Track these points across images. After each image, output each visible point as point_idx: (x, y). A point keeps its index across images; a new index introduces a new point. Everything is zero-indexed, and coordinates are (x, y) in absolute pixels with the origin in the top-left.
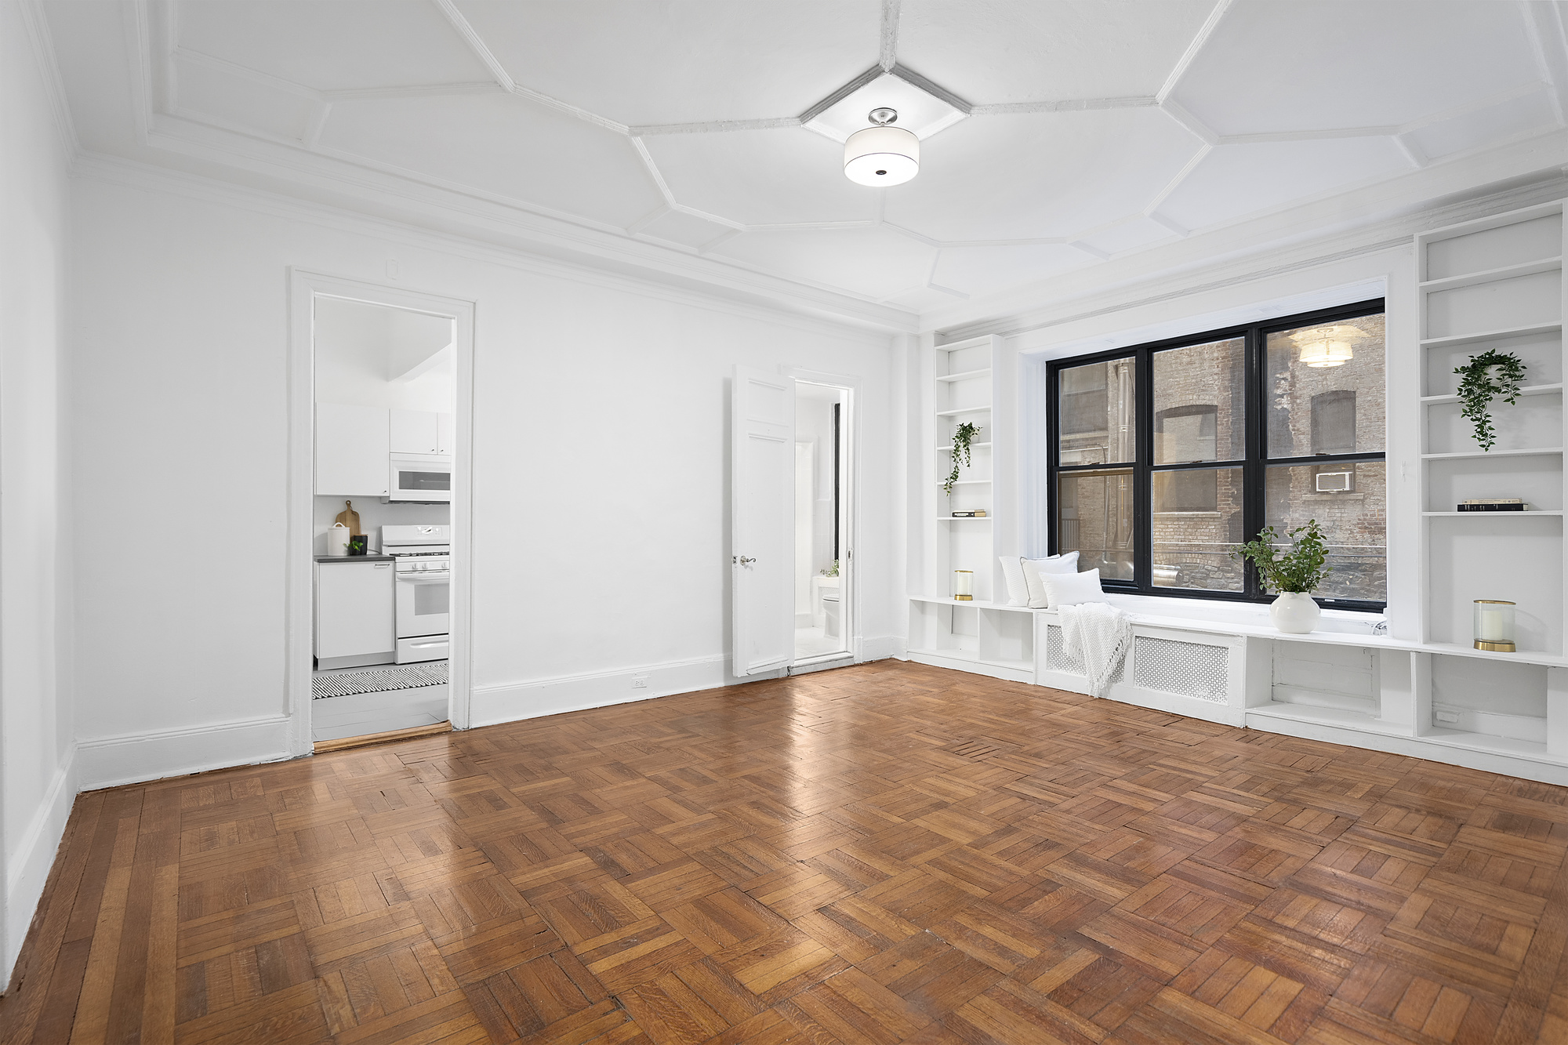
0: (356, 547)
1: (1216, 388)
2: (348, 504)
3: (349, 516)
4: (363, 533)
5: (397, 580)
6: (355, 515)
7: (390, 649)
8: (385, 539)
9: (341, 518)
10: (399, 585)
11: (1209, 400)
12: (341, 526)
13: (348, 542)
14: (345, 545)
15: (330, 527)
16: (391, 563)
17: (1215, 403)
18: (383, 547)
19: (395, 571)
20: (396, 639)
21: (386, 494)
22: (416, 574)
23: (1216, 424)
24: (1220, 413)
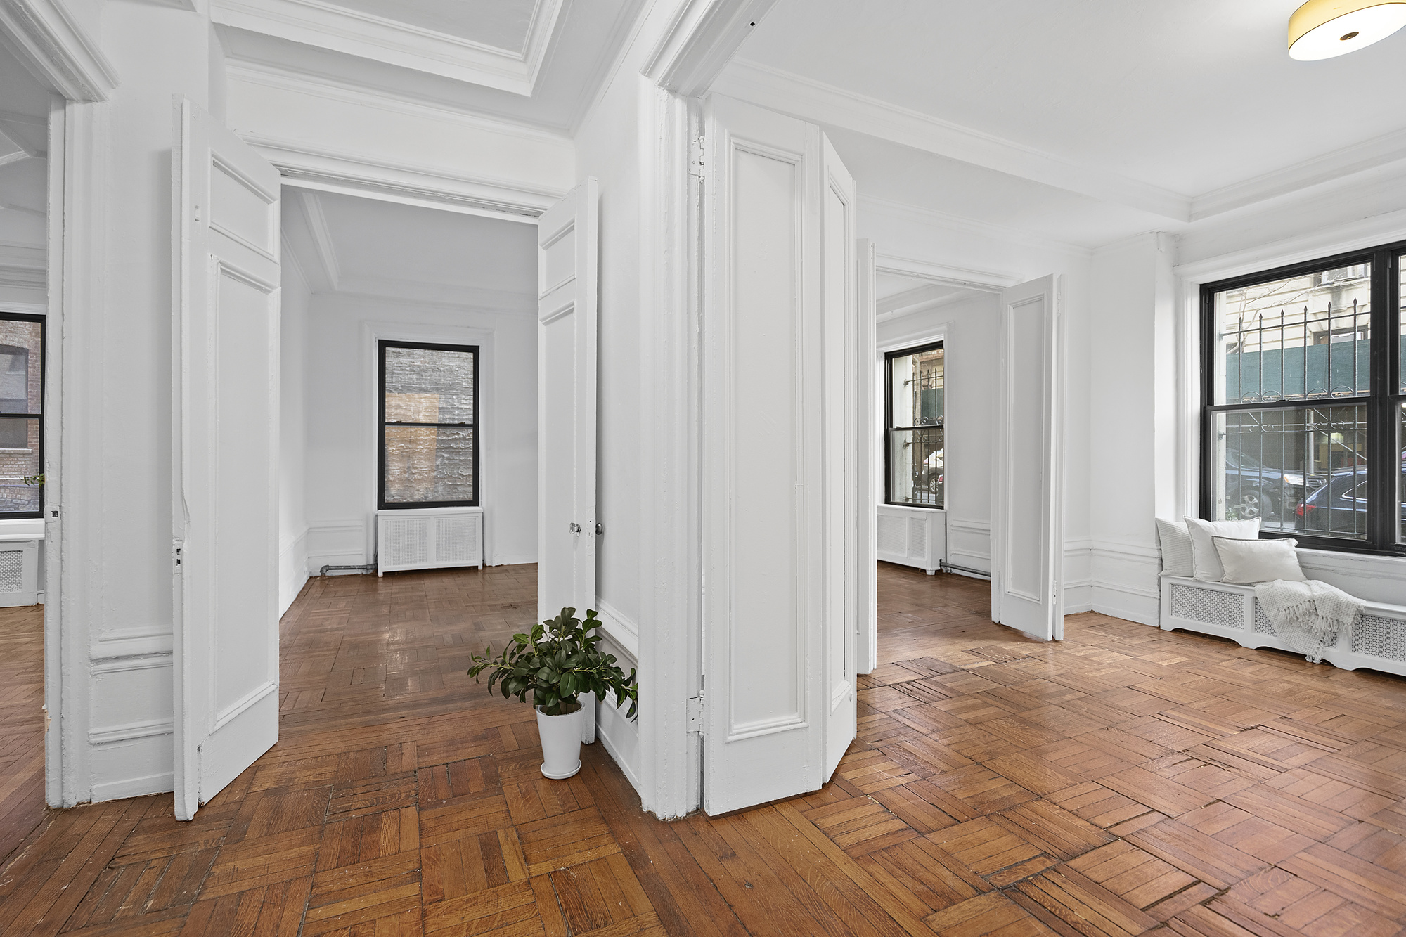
1: (27, 332)
11: (19, 342)
17: (26, 346)
23: (27, 367)
24: (31, 357)
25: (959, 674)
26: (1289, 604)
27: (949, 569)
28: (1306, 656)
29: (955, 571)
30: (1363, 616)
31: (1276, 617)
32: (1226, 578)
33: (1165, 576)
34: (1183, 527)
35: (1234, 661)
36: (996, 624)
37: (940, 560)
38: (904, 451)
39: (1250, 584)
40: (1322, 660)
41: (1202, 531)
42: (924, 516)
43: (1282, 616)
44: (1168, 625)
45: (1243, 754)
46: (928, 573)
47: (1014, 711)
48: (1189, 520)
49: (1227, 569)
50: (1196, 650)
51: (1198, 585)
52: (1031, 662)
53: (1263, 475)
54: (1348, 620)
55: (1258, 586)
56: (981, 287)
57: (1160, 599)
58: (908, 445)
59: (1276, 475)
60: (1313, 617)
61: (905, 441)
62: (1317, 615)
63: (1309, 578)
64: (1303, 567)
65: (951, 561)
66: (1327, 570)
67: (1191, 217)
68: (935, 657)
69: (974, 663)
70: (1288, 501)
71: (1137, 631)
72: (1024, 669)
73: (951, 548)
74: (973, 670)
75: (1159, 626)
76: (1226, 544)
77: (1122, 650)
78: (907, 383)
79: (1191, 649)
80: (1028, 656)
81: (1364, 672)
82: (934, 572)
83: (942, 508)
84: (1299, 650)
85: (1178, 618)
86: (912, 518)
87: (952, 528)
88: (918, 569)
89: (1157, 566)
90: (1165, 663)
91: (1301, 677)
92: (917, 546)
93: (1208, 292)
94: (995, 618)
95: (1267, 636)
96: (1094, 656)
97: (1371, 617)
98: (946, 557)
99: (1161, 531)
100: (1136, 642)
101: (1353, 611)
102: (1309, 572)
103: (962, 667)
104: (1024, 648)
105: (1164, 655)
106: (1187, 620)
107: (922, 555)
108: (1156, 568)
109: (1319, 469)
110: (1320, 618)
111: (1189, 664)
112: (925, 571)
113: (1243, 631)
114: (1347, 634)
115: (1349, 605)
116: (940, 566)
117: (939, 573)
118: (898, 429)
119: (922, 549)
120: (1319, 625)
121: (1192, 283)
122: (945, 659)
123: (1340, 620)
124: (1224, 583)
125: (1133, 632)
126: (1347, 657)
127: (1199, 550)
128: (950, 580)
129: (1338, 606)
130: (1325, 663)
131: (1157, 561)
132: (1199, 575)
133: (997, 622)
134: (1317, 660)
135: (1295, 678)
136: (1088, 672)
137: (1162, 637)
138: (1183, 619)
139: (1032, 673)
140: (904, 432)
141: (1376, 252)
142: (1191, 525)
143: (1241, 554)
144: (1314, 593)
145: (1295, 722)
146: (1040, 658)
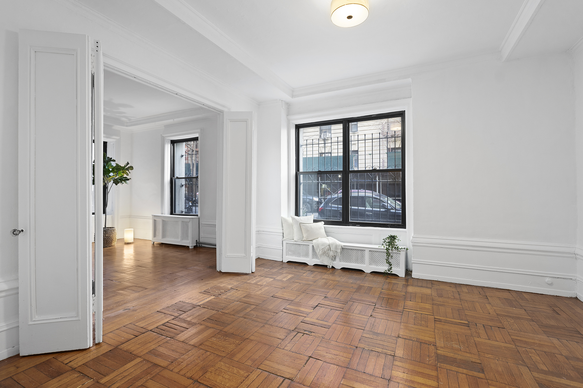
25: (195, 309)
26: (323, 247)
27: (201, 244)
28: (327, 266)
29: (203, 245)
30: (343, 249)
31: (319, 252)
32: (304, 239)
33: (284, 240)
34: (290, 220)
35: (307, 273)
36: (219, 272)
37: (196, 241)
38: (181, 189)
39: (311, 241)
40: (332, 266)
41: (297, 221)
42: (188, 220)
43: (321, 252)
44: (285, 261)
45: (315, 323)
46: (190, 248)
47: (221, 328)
48: (292, 217)
49: (305, 235)
50: (295, 270)
51: (295, 243)
52: (233, 292)
53: (308, 198)
54: (339, 251)
55: (314, 241)
56: (212, 108)
57: (283, 250)
58: (182, 186)
59: (311, 198)
60: (330, 251)
61: (181, 184)
62: (331, 250)
63: (328, 236)
64: (326, 232)
65: (202, 240)
66: (332, 232)
67: (293, 96)
68: (184, 300)
69: (204, 299)
70: (315, 206)
71: (275, 265)
72: (229, 297)
73: (202, 235)
74: (203, 304)
75: (282, 261)
76: (304, 226)
77: (270, 276)
78: (182, 156)
79: (293, 270)
80: (231, 288)
81: (344, 269)
82: (193, 247)
83: (197, 216)
84: (326, 264)
85: (289, 257)
86: (183, 221)
87: (202, 225)
88: (186, 246)
89: (282, 236)
90: (285, 280)
91: (327, 276)
92: (185, 235)
93: (298, 127)
94: (218, 269)
95: (316, 260)
96: (259, 282)
97: (345, 249)
98: (199, 239)
99: (283, 221)
100: (275, 270)
101: (340, 247)
102: (328, 234)
103: (198, 304)
104: (229, 284)
105: (285, 275)
106: (292, 257)
107: (188, 239)
108: (281, 237)
109: (321, 196)
110: (332, 251)
111: (293, 277)
112: (188, 247)
113: (309, 259)
114: (339, 256)
115: (339, 245)
116: (196, 243)
117: (195, 247)
118: (177, 178)
119: (187, 236)
120: (331, 254)
121: (293, 123)
122: (190, 300)
123: (337, 251)
124: (303, 241)
125: (274, 265)
126: (339, 264)
127: (296, 229)
128: (201, 250)
129: (336, 246)
130: (333, 267)
131: (282, 234)
132: (295, 239)
133: (219, 271)
134: (331, 267)
135: (326, 276)
136: (256, 291)
137: (284, 266)
138: (290, 257)
139: (232, 299)
140: (181, 179)
141: (344, 120)
142: (293, 219)
143: (309, 229)
144: (330, 242)
145: (329, 298)
146: (236, 288)
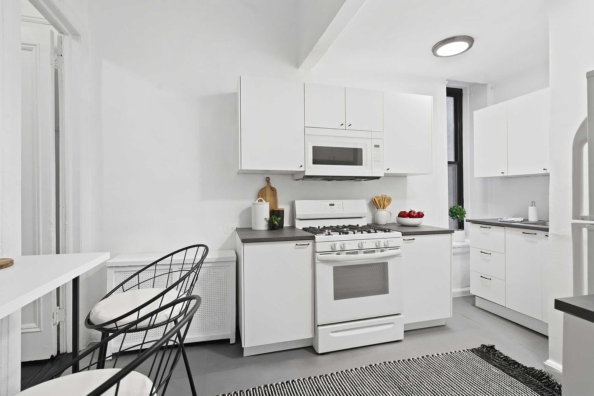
0: (276, 223)
2: (268, 180)
3: (268, 192)
4: (280, 207)
5: (317, 261)
6: (273, 190)
7: (309, 335)
8: (299, 213)
9: (261, 194)
10: (319, 266)
12: (261, 201)
13: (268, 217)
14: (266, 219)
15: (253, 201)
16: (311, 242)
18: (297, 221)
19: (314, 252)
20: (316, 326)
21: (302, 169)
22: (334, 256)
